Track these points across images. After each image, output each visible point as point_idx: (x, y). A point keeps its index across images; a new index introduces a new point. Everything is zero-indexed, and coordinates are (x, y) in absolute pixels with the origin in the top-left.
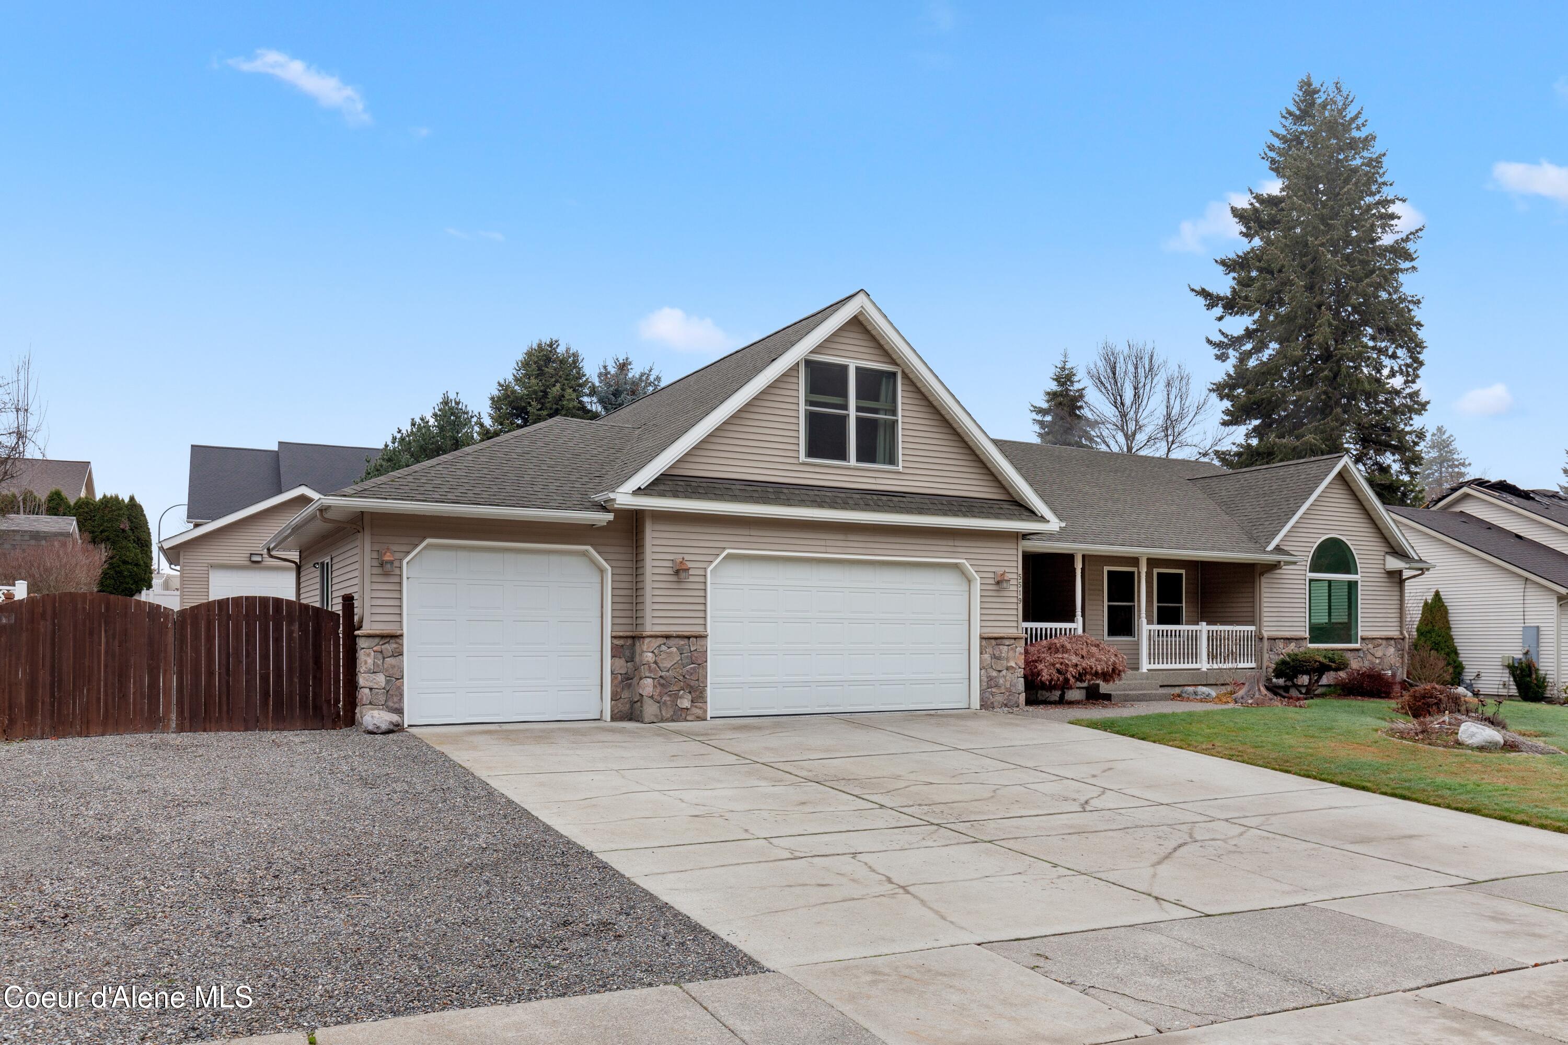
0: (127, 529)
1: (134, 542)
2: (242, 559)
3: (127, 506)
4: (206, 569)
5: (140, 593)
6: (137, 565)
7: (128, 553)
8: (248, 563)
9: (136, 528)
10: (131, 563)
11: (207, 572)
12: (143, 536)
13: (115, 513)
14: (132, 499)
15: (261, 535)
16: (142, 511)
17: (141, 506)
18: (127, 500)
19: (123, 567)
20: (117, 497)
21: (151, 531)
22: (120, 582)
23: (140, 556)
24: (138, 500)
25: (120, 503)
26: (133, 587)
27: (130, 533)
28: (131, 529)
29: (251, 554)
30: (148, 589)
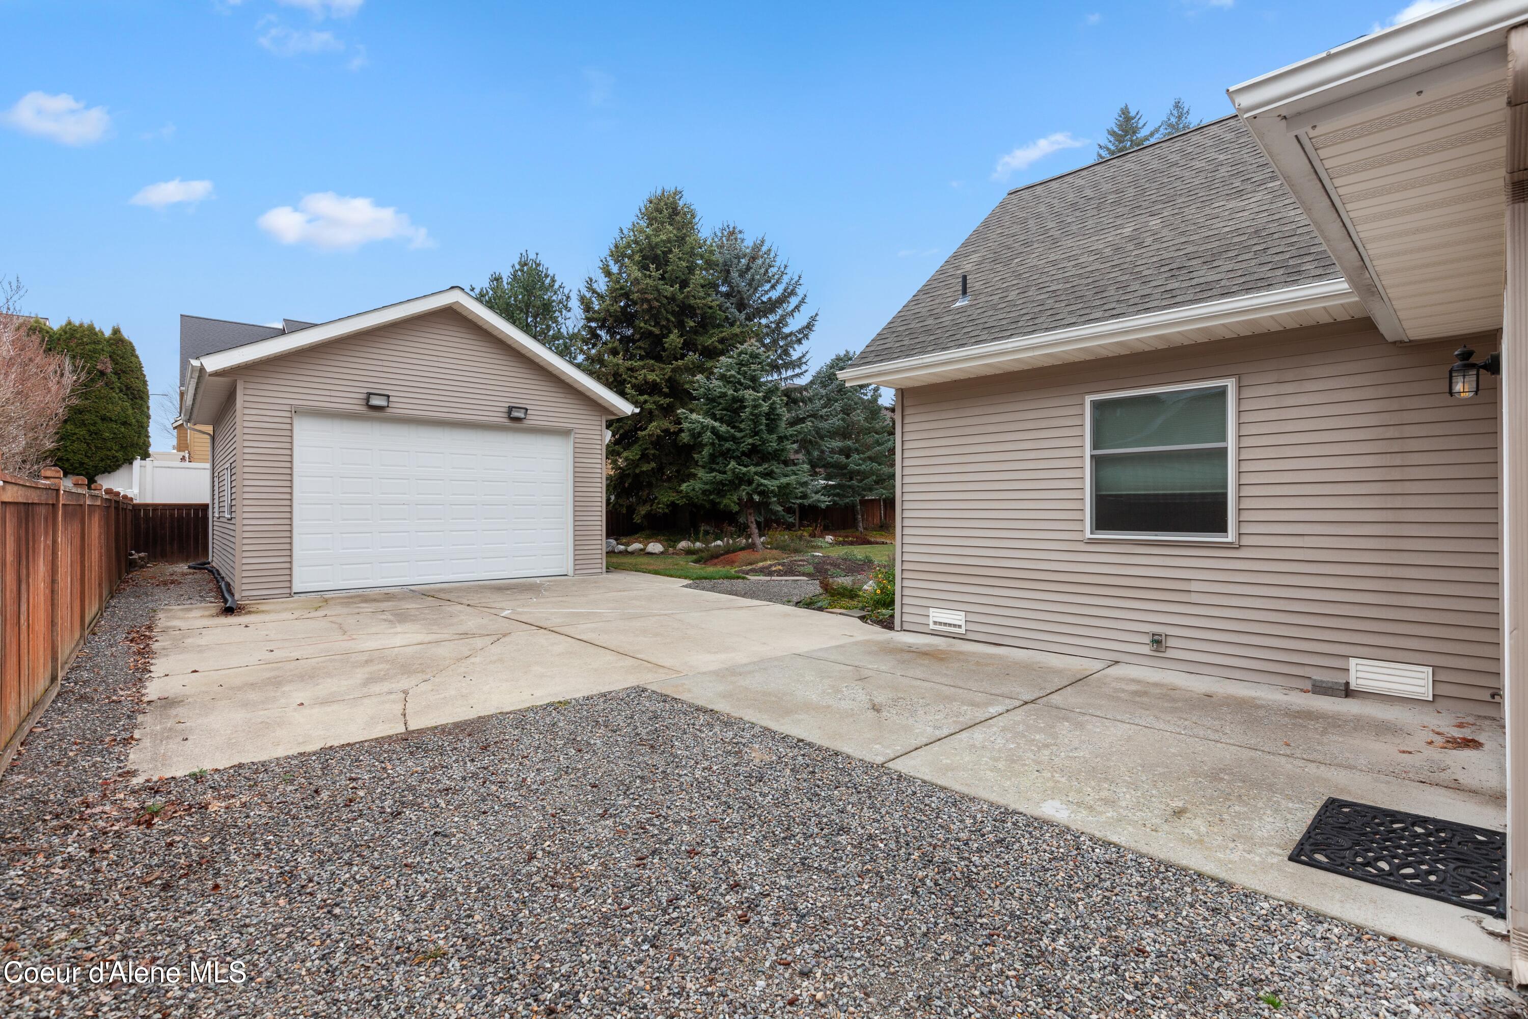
0: (109, 371)
1: (121, 391)
2: (351, 400)
3: (108, 340)
4: (288, 414)
5: (131, 463)
6: (124, 423)
7: (110, 406)
8: (362, 409)
9: (124, 372)
10: (116, 421)
11: (289, 421)
12: (137, 384)
13: (87, 347)
14: (116, 331)
15: (385, 363)
16: (134, 350)
17: (131, 343)
18: (108, 333)
19: (101, 426)
20: (91, 328)
21: (147, 378)
22: (96, 447)
23: (130, 411)
24: (126, 334)
25: (96, 334)
26: (119, 455)
27: (114, 378)
28: (116, 373)
29: (369, 394)
30: (143, 458)
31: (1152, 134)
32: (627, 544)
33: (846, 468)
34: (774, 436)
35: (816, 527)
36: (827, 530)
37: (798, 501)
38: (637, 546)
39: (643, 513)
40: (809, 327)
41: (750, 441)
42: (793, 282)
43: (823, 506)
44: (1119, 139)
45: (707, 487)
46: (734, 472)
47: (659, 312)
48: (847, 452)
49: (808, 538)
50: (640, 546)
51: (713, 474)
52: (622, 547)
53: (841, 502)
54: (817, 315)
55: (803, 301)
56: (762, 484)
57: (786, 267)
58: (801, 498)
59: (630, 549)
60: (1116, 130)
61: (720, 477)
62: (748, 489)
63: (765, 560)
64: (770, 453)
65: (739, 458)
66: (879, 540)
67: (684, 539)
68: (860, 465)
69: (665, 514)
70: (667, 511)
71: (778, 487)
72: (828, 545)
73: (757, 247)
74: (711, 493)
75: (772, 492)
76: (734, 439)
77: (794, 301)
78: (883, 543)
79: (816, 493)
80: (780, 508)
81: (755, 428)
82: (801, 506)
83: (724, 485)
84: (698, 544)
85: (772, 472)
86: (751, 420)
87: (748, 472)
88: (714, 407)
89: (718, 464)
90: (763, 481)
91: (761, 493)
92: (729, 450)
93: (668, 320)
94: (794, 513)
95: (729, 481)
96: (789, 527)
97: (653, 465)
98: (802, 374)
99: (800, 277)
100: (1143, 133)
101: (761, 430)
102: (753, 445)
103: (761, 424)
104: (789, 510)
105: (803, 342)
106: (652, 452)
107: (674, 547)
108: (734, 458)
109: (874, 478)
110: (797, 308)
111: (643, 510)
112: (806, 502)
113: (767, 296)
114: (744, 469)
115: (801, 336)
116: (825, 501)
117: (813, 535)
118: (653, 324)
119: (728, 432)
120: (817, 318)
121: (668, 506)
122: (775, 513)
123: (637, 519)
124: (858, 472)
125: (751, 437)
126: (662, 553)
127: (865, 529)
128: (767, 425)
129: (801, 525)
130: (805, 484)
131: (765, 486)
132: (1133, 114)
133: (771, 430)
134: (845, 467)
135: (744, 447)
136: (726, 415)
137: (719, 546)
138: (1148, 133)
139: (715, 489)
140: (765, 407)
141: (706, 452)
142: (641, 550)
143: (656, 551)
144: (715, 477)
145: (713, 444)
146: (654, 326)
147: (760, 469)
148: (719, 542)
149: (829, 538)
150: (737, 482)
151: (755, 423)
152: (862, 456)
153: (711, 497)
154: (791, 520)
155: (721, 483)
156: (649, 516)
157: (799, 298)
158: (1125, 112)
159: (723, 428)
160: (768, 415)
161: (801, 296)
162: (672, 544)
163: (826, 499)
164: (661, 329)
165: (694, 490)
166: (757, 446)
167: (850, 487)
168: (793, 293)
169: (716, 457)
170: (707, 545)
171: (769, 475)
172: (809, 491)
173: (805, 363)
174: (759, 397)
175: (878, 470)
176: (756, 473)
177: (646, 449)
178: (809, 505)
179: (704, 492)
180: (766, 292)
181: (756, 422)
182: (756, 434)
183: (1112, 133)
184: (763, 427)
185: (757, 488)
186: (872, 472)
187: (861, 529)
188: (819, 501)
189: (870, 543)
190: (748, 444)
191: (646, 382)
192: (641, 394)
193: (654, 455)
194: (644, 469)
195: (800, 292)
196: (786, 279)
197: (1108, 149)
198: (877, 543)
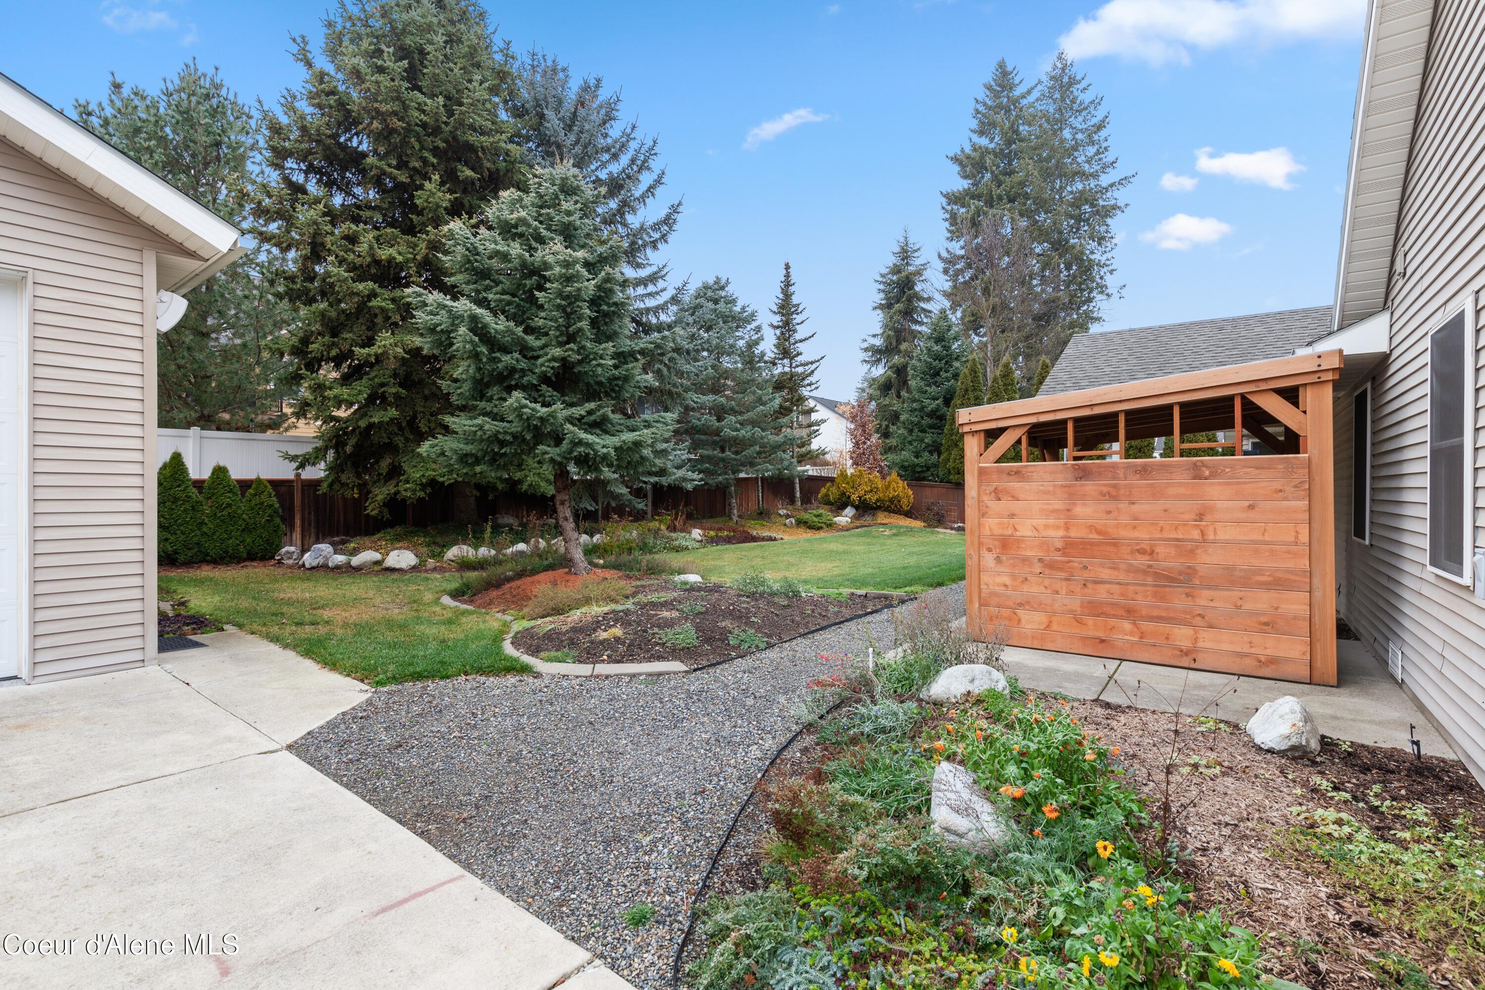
31: (1029, 92)
32: (354, 552)
33: (718, 435)
34: (609, 347)
35: (677, 514)
36: (692, 519)
37: (653, 479)
38: (368, 556)
39: (380, 498)
40: (668, 221)
41: (557, 352)
42: (646, 147)
43: (689, 486)
44: (997, 95)
45: (469, 448)
46: (520, 416)
47: (405, 143)
48: (720, 413)
49: (666, 533)
50: (375, 556)
51: (479, 421)
52: (340, 559)
53: (710, 482)
54: (680, 204)
55: (658, 182)
56: (581, 442)
57: (634, 127)
58: (655, 474)
59: (356, 561)
60: (993, 83)
61: (491, 426)
62: (553, 452)
63: (587, 601)
64: (600, 384)
65: (535, 388)
66: (766, 534)
67: (455, 543)
68: (737, 430)
69: (420, 499)
70: (421, 494)
71: (616, 449)
72: (697, 545)
73: (589, 90)
74: (478, 461)
75: (605, 457)
76: (524, 350)
77: (646, 179)
78: (771, 539)
79: (679, 467)
80: (624, 490)
81: (568, 327)
82: (656, 487)
83: (502, 443)
84: (483, 551)
85: (605, 419)
86: (559, 306)
87: (552, 415)
88: (487, 289)
89: (490, 400)
90: (583, 435)
91: (583, 461)
92: (513, 370)
93: (425, 161)
94: (645, 496)
95: (515, 436)
96: (639, 516)
97: (393, 412)
98: (657, 293)
99: (655, 142)
100: (1018, 92)
101: (580, 330)
102: (563, 360)
103: (580, 319)
104: (639, 493)
105: (659, 245)
106: (394, 390)
107: (439, 556)
108: (524, 388)
109: (757, 448)
110: (651, 189)
111: (381, 493)
112: (664, 481)
113: (605, 171)
114: (543, 411)
115: (657, 235)
116: (692, 479)
117: (673, 528)
118: (394, 163)
119: (509, 331)
120: (680, 209)
121: (423, 486)
122: (617, 497)
123: (372, 510)
124: (735, 439)
125: (561, 344)
126: (414, 568)
127: (740, 516)
128: (594, 322)
129: (655, 513)
130: (663, 453)
131: (588, 445)
132: (1009, 68)
133: (602, 336)
134: (717, 432)
135: (544, 365)
136: (509, 303)
137: (522, 553)
138: (1025, 90)
139: (486, 453)
140: (589, 286)
141: (462, 369)
142: (377, 563)
143: (404, 565)
144: (481, 427)
145: (475, 356)
146: (398, 167)
147: (578, 411)
148: (521, 546)
149: (697, 533)
150: (528, 437)
151: (568, 316)
152: (740, 418)
153: (478, 469)
154: (641, 506)
155: (495, 439)
156: (394, 504)
157: (655, 176)
158: (1001, 66)
159: (498, 325)
160: (594, 302)
161: (657, 171)
162: (437, 550)
163: (695, 476)
164: (411, 177)
165: (443, 454)
166: (573, 365)
167: (723, 460)
168: (644, 167)
169: (488, 385)
170: (499, 551)
171: (600, 425)
172: (669, 465)
173: (662, 277)
174: (576, 261)
175: (762, 438)
176: (570, 420)
177: (382, 385)
178: (669, 486)
179: (464, 458)
180: (604, 165)
181: (569, 314)
182: (571, 338)
183: (989, 88)
184: (584, 324)
185: (571, 451)
186: (752, 442)
187: (735, 518)
188: (684, 479)
189: (754, 539)
190: (554, 359)
191: (377, 262)
192: (360, 279)
193: (397, 396)
194: (375, 420)
195: (656, 165)
196: (633, 145)
197: (985, 104)
198: (763, 539)
